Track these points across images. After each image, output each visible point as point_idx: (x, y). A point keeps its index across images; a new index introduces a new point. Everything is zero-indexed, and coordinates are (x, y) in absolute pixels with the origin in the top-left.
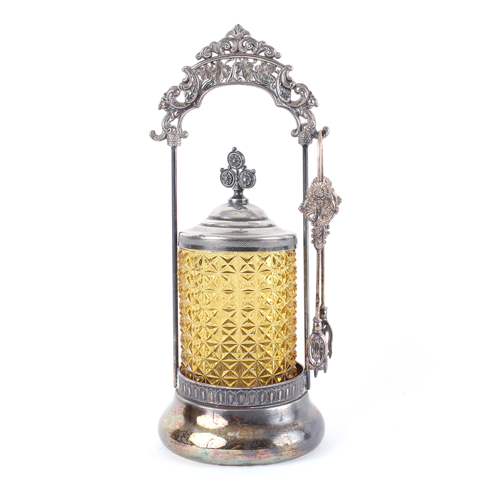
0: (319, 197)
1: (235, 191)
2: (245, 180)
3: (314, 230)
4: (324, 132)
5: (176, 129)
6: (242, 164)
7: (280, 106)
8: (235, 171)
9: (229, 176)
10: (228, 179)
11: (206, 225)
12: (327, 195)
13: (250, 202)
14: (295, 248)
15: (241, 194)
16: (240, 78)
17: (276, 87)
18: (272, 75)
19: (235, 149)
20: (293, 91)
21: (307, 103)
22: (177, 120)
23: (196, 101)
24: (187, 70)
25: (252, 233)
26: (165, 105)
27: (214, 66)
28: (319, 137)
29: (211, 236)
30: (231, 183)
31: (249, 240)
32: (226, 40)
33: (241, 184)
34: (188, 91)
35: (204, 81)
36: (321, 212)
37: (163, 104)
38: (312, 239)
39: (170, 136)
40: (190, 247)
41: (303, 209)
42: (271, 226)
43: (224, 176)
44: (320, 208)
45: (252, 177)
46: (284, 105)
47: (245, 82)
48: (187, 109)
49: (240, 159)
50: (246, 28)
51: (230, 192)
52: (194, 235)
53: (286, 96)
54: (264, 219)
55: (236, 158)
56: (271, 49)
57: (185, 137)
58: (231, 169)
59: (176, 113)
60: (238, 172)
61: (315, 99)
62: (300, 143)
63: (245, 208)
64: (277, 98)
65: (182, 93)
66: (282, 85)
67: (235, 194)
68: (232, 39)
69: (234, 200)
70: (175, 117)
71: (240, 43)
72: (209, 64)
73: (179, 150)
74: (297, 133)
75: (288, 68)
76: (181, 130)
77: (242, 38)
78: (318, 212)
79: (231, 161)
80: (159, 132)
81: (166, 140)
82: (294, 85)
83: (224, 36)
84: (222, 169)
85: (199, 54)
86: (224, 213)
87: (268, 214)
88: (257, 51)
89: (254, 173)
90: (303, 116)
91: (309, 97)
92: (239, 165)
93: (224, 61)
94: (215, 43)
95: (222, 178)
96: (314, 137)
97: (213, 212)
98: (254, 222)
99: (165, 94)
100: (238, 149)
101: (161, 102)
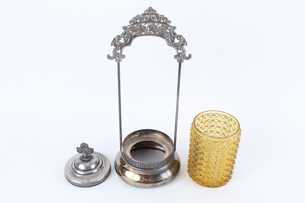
5: (119, 54)
7: (170, 46)
16: (151, 32)
17: (168, 37)
18: (166, 31)
20: (176, 38)
21: (182, 45)
22: (120, 50)
23: (129, 43)
24: (125, 28)
26: (114, 44)
27: (138, 27)
32: (144, 15)
34: (125, 38)
35: (133, 33)
37: (113, 43)
39: (117, 58)
46: (172, 45)
47: (153, 34)
48: (125, 46)
50: (154, 8)
53: (173, 41)
56: (166, 18)
57: (124, 58)
59: (119, 48)
61: (186, 43)
62: (178, 61)
64: (168, 42)
65: (122, 39)
66: (171, 36)
68: (147, 14)
70: (119, 49)
71: (151, 16)
72: (136, 26)
74: (177, 57)
75: (174, 28)
76: (122, 55)
77: (153, 14)
81: (115, 59)
82: (177, 36)
83: (143, 12)
85: (131, 21)
88: (160, 20)
90: (180, 50)
91: (184, 41)
93: (143, 24)
94: (138, 15)
96: (185, 59)
99: (114, 39)
101: (112, 43)
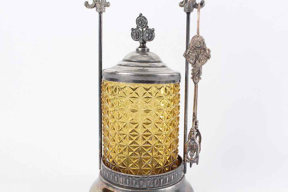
0: (198, 47)
1: (140, 43)
2: (147, 35)
3: (193, 70)
4: (202, 4)
5: (101, 0)
6: (146, 25)
8: (141, 30)
9: (137, 33)
10: (136, 35)
11: (121, 65)
12: (203, 46)
13: (150, 51)
14: (180, 82)
15: (144, 45)
19: (141, 14)
25: (151, 71)
28: (199, 7)
29: (122, 72)
30: (138, 38)
31: (149, 76)
33: (145, 38)
36: (198, 58)
38: (192, 76)
39: (98, 5)
40: (109, 79)
41: (186, 56)
42: (164, 67)
43: (133, 33)
44: (198, 55)
45: (152, 34)
49: (144, 22)
51: (138, 44)
52: (111, 71)
54: (159, 62)
55: (142, 21)
57: (108, 6)
58: (138, 28)
60: (143, 30)
62: (185, 11)
63: (147, 54)
67: (140, 45)
69: (140, 49)
73: (103, 14)
74: (183, 4)
76: (105, 1)
78: (197, 58)
79: (139, 23)
80: (91, 2)
81: (95, 8)
84: (133, 29)
86: (133, 57)
87: (162, 59)
89: (153, 31)
92: (144, 25)
95: (132, 35)
96: (195, 7)
97: (126, 57)
98: (152, 63)
100: (143, 15)
